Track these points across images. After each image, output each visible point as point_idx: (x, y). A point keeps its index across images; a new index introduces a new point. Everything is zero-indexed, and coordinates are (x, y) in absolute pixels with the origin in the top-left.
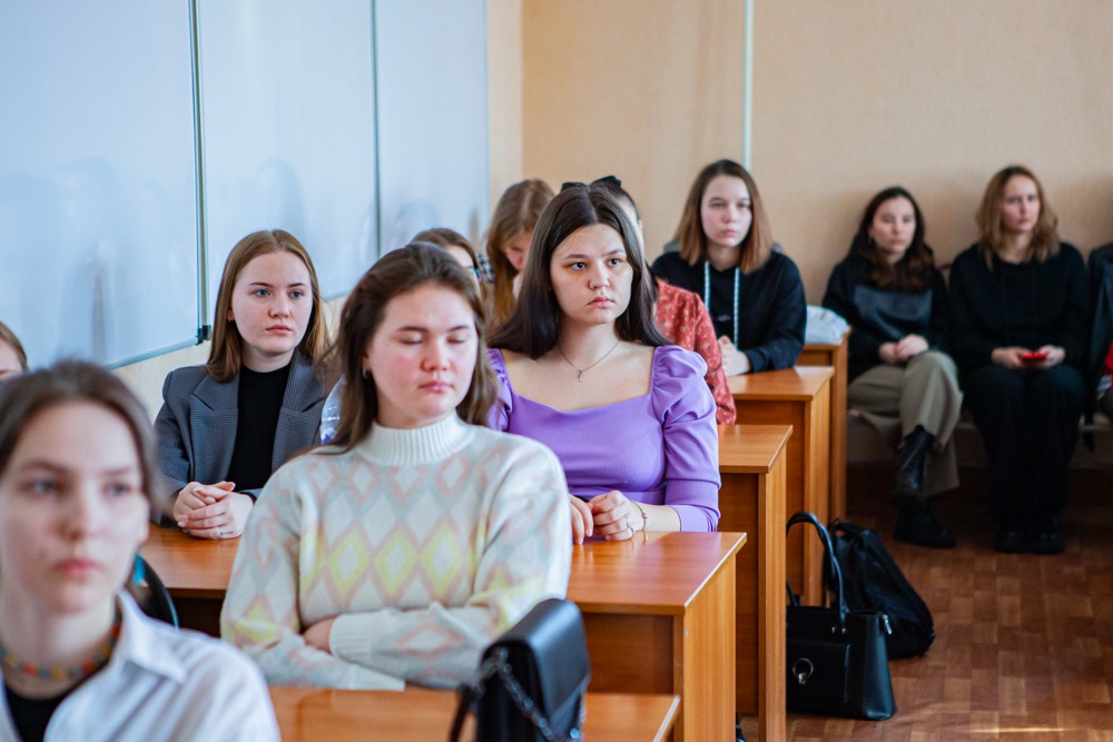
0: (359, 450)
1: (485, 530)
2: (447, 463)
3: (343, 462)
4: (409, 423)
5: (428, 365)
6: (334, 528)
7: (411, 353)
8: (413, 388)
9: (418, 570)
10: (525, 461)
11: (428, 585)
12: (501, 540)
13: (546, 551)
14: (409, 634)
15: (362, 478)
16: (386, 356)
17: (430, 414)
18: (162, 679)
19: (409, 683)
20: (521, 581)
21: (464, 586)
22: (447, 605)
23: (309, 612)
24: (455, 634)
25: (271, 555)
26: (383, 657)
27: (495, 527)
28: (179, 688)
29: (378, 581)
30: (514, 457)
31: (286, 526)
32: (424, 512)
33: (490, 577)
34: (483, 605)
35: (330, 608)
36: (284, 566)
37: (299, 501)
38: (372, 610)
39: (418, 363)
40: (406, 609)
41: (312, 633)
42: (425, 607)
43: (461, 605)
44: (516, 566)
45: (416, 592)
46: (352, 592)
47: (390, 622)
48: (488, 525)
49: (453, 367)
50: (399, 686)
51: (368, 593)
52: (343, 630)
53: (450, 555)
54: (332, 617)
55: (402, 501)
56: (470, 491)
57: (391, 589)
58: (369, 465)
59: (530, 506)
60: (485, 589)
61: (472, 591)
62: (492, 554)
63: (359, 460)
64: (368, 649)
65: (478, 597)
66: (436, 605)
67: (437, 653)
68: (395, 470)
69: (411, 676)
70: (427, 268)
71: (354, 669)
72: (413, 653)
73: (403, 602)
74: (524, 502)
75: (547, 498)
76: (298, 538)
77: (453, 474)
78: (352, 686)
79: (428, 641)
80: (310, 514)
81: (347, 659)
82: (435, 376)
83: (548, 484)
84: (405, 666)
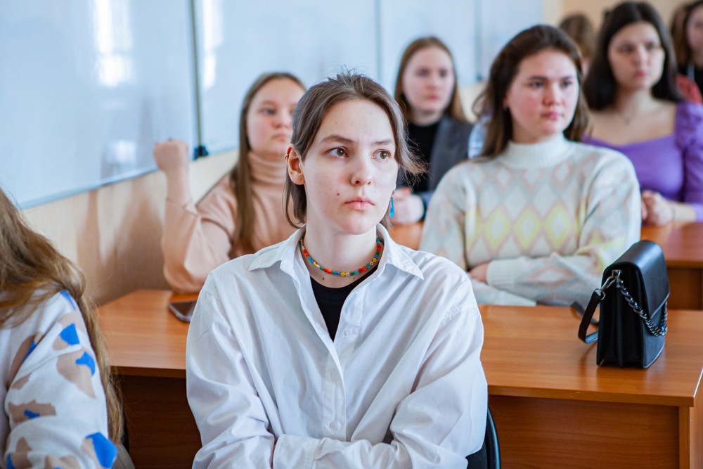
0: (501, 159)
1: (585, 206)
2: (557, 167)
3: (490, 166)
4: (533, 140)
5: (547, 101)
6: (487, 207)
7: (537, 94)
8: (537, 117)
9: (543, 233)
10: (609, 164)
11: (549, 242)
12: (596, 213)
13: (626, 220)
14: (538, 272)
15: (503, 176)
16: (519, 96)
17: (547, 133)
18: (411, 278)
19: (539, 303)
20: (611, 239)
21: (572, 243)
22: (562, 253)
23: (473, 259)
24: (569, 272)
25: (448, 224)
26: (522, 286)
27: (592, 206)
28: (421, 283)
29: (516, 240)
30: (602, 162)
31: (456, 206)
32: (544, 197)
33: (590, 237)
34: (587, 254)
35: (485, 256)
36: (456, 231)
37: (464, 190)
38: (513, 258)
39: (540, 100)
40: (535, 257)
41: (476, 271)
42: (548, 256)
43: (571, 254)
44: (606, 230)
45: (541, 246)
46: (500, 247)
47: (525, 265)
48: (587, 205)
49: (564, 103)
50: (533, 304)
51: (510, 247)
52: (495, 270)
53: (563, 223)
54: (487, 262)
55: (530, 190)
56: (574, 184)
57: (525, 244)
58: (508, 169)
59: (614, 192)
60: (587, 243)
61: (578, 246)
62: (591, 222)
63: (500, 165)
64: (512, 281)
65: (582, 249)
66: (555, 254)
67: (557, 284)
68: (524, 171)
69: (540, 299)
70: (546, 39)
71: (503, 294)
72: (542, 284)
73: (533, 253)
74: (610, 190)
75: (625, 187)
76: (463, 213)
77: (562, 173)
78: (502, 303)
79: (551, 276)
80: (471, 198)
81: (499, 288)
82: (552, 109)
83: (625, 178)
84: (535, 292)
